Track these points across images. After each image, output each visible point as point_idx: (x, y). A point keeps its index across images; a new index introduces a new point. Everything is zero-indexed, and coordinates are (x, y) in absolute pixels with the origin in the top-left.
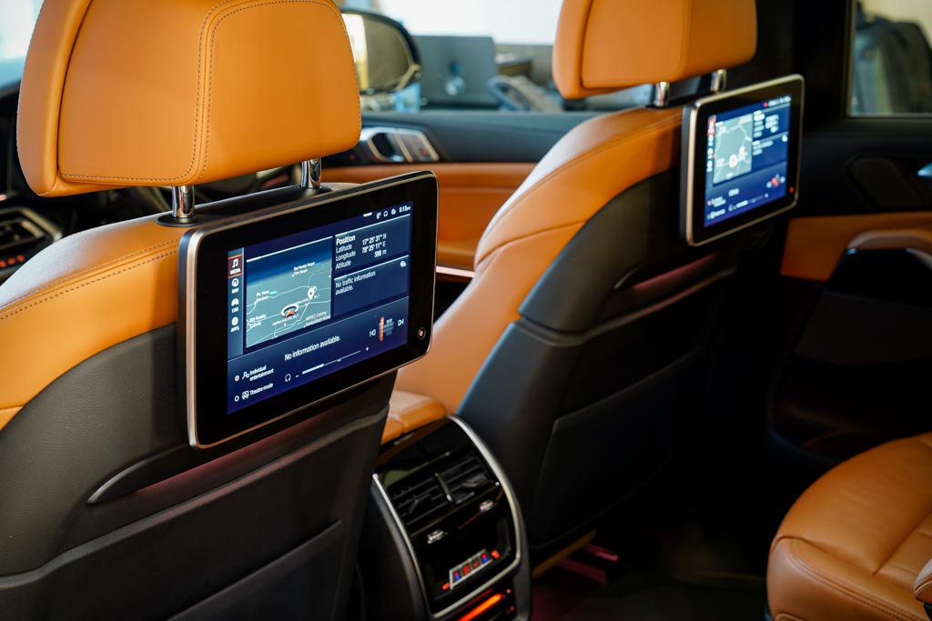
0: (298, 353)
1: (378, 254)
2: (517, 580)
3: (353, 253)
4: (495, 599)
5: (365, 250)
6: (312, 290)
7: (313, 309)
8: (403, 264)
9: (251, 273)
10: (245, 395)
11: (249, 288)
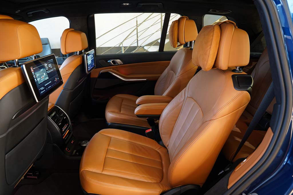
0: (46, 84)
1: (51, 67)
2: (70, 127)
3: (48, 67)
4: (68, 131)
5: (49, 67)
6: (44, 74)
7: (46, 77)
8: (55, 69)
9: (35, 71)
10: (42, 92)
11: (35, 73)
